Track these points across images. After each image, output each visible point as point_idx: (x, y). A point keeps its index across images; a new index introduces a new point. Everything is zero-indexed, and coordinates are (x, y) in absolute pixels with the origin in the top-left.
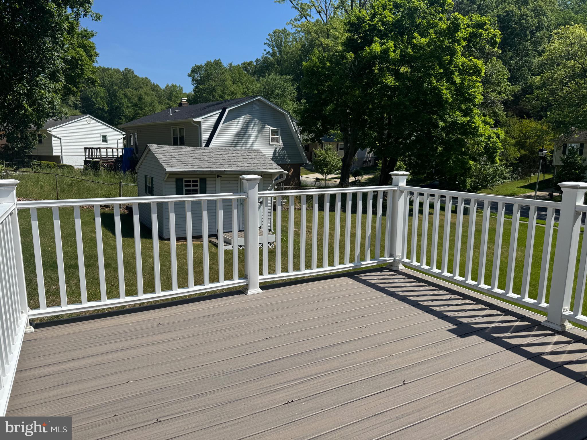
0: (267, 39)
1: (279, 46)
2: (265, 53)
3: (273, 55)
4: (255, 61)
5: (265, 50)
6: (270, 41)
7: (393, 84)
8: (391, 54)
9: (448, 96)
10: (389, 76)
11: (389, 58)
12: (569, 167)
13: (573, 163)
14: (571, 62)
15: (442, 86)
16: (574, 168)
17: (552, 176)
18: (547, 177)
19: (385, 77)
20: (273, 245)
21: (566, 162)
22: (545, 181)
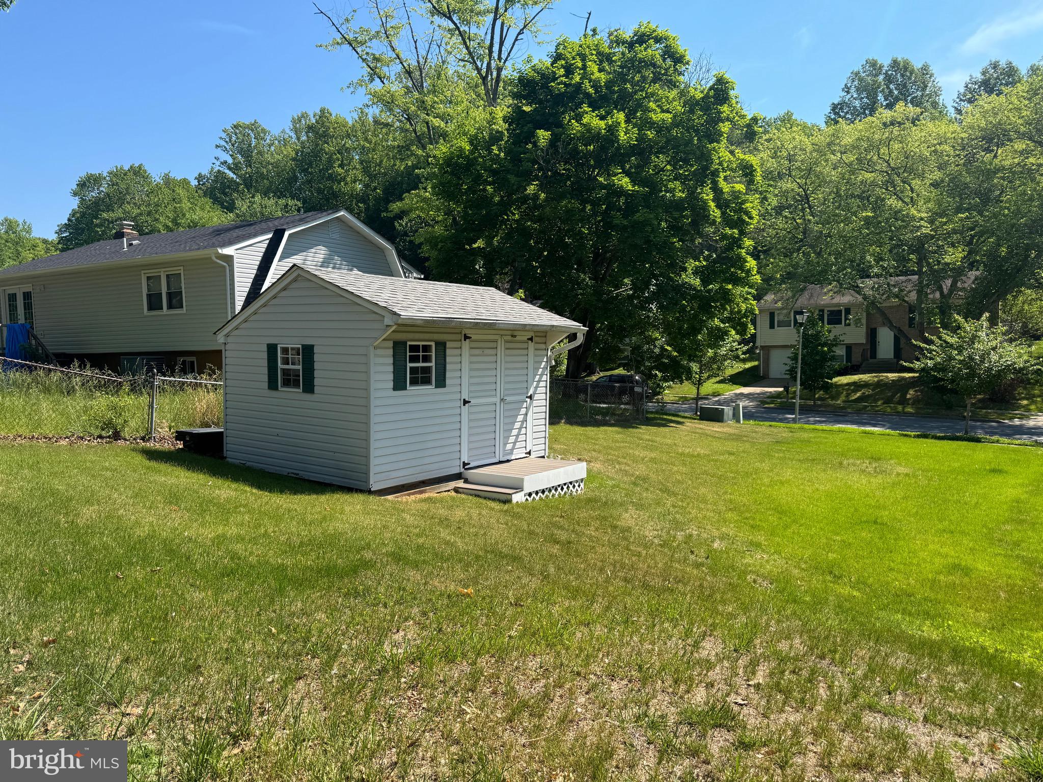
0: (221, 138)
1: (247, 153)
2: (218, 163)
3: (235, 168)
4: (196, 178)
5: (216, 158)
6: (226, 142)
7: (630, 187)
8: (622, 134)
9: (715, 213)
10: (620, 173)
11: (618, 142)
12: (811, 342)
13: (817, 336)
14: (787, 184)
15: (707, 195)
16: (820, 344)
17: (756, 363)
18: (748, 365)
19: (615, 176)
20: (582, 485)
21: (805, 336)
22: (746, 371)
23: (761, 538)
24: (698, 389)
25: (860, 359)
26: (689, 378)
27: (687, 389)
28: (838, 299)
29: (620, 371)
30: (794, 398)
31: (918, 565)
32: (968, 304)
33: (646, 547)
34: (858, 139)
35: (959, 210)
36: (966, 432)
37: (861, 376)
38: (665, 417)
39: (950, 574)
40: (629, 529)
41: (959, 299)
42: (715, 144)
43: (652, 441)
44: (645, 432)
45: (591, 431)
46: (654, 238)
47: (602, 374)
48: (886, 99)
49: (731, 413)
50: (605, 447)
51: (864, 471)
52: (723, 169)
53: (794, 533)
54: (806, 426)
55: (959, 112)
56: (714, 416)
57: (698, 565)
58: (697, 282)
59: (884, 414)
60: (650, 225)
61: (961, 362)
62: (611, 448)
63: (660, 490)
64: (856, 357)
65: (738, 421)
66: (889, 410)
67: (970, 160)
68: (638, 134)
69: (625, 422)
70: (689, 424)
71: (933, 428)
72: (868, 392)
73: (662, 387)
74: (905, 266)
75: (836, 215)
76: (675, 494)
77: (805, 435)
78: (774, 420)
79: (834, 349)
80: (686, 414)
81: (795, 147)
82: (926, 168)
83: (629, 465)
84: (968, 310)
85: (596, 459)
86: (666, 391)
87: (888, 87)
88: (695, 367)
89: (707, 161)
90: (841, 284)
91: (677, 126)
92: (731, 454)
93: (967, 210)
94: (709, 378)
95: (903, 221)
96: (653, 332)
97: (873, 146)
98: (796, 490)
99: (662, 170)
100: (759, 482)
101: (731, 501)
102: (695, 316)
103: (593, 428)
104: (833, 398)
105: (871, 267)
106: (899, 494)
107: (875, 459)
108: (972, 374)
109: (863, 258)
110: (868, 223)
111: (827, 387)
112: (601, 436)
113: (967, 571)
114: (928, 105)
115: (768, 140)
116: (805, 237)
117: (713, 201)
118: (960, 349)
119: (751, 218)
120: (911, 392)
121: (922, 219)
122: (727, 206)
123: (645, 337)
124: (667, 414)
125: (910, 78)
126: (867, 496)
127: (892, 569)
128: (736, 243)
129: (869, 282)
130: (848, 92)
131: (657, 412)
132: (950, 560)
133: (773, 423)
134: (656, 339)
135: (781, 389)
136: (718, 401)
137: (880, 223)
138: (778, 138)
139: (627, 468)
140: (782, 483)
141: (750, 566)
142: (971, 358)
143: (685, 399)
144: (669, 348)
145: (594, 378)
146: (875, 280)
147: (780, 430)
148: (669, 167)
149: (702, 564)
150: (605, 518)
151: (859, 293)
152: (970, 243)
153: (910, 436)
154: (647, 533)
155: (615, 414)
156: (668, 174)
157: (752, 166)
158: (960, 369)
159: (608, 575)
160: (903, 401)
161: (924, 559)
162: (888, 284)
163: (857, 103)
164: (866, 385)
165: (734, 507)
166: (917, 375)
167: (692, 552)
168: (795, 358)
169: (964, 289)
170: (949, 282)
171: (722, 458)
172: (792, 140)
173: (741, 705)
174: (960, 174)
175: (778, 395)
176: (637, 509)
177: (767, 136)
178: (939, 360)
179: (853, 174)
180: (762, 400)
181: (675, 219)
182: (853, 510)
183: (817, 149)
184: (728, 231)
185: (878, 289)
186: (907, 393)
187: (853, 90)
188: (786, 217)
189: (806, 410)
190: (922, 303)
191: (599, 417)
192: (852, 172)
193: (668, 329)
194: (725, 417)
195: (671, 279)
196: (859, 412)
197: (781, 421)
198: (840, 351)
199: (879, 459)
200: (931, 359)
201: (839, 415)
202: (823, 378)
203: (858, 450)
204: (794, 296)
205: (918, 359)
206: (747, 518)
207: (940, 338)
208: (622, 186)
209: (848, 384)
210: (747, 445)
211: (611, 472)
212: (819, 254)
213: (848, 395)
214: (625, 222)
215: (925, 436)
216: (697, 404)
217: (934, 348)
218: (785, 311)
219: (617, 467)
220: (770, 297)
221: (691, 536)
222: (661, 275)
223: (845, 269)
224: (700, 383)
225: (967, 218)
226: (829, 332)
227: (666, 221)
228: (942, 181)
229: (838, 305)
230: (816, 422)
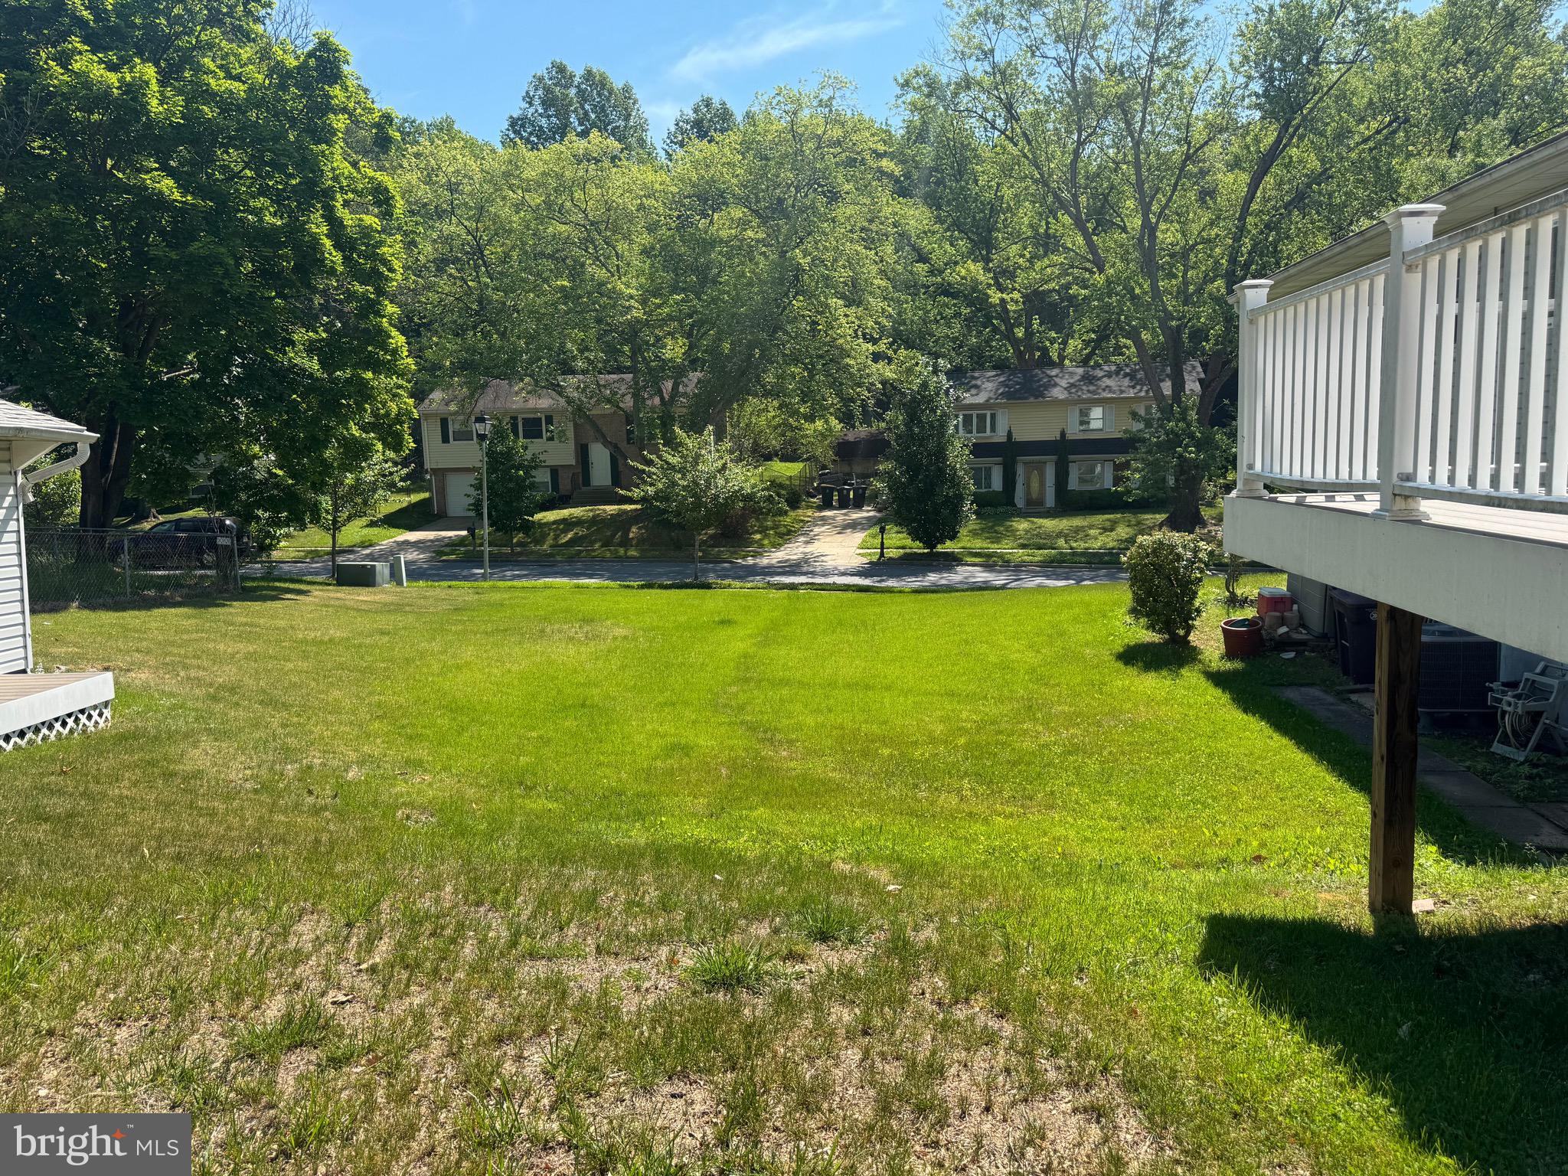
7: (177, 196)
8: (154, 102)
9: (334, 257)
10: (156, 169)
11: (148, 112)
12: (499, 462)
13: (509, 454)
14: (450, 227)
15: (318, 227)
16: (513, 467)
17: (427, 495)
18: (415, 498)
19: (148, 172)
20: (107, 713)
21: (491, 454)
22: (412, 507)
23: (422, 752)
24: (334, 537)
25: (569, 487)
26: (316, 519)
27: (315, 538)
28: (533, 402)
29: (198, 513)
30: (481, 545)
31: (633, 752)
32: (692, 414)
33: (228, 798)
34: (544, 174)
35: (675, 289)
36: (696, 578)
37: (572, 510)
38: (278, 584)
39: (668, 756)
40: (197, 775)
41: (680, 409)
42: (324, 146)
43: (251, 625)
44: (239, 612)
45: (133, 618)
46: (231, 286)
47: (161, 519)
48: (581, 124)
49: (387, 572)
50: (160, 643)
51: (571, 639)
52: (341, 188)
53: (471, 737)
54: (501, 584)
55: (669, 156)
56: (362, 578)
57: (316, 811)
58: (314, 365)
59: (603, 560)
60: (220, 264)
61: (684, 488)
62: (173, 644)
63: (261, 702)
64: (565, 485)
65: (400, 583)
66: (608, 555)
67: (683, 223)
68: (185, 107)
69: (201, 598)
70: (317, 592)
71: (661, 575)
72: (581, 531)
73: (273, 537)
74: (616, 360)
75: (523, 280)
76: (286, 706)
77: (496, 596)
78: (455, 578)
79: (533, 473)
80: (319, 579)
81: (458, 171)
82: (632, 228)
83: (204, 669)
84: (692, 422)
85: (141, 665)
86: (282, 544)
87: (583, 108)
88: (326, 502)
89: (313, 172)
90: (536, 381)
91: (258, 106)
92: (383, 633)
93: (684, 290)
94: (349, 519)
95: (610, 298)
96: (248, 445)
97: (564, 187)
98: (478, 675)
99: (237, 175)
100: (425, 670)
101: (379, 705)
102: (315, 420)
103: (137, 613)
104: (537, 542)
105: (574, 358)
106: (615, 663)
107: (587, 620)
108: (698, 505)
109: (563, 345)
110: (566, 297)
111: (527, 527)
112: (154, 625)
113: (686, 750)
114: (633, 141)
115: (417, 155)
116: (482, 309)
117: (327, 236)
118: (683, 471)
119: (392, 270)
120: (634, 529)
121: (632, 297)
122: (353, 249)
123: (235, 454)
124: (280, 580)
125: (608, 100)
126: (575, 671)
127: (600, 764)
128: (371, 308)
129: (573, 380)
130: (531, 104)
131: (262, 579)
132: (670, 740)
133: (453, 583)
134: (255, 457)
135: (464, 533)
136: (371, 554)
137: (581, 297)
138: (432, 154)
139: (201, 673)
140: (458, 667)
141: (402, 796)
142: (696, 484)
143: (315, 555)
144: (280, 472)
145: (146, 526)
146: (581, 377)
147: (462, 591)
148: (248, 173)
149: (325, 808)
150: (152, 763)
151: (560, 394)
152: (689, 335)
153: (633, 587)
154: (233, 776)
155: (182, 586)
156: (248, 182)
157: (386, 190)
158: (685, 498)
159: (143, 856)
160: (625, 543)
161: (640, 744)
162: (598, 385)
163: (544, 122)
164: (578, 522)
165: (383, 713)
166: (639, 507)
167: (310, 792)
168: (479, 487)
169: (685, 395)
170: (668, 385)
171: (368, 641)
172: (452, 160)
173: (343, 1003)
174: (673, 241)
175: (461, 542)
176: (216, 740)
177: (415, 149)
178: (660, 486)
179: (542, 223)
180: (438, 549)
181: (267, 259)
182: (554, 693)
183: (489, 178)
184: (359, 288)
185: (584, 390)
186: (629, 530)
187: (537, 102)
188: (451, 275)
189: (500, 562)
190: (639, 411)
191: (152, 593)
192: (540, 220)
193: (275, 441)
194: (378, 579)
195: (270, 358)
196: (571, 559)
197: (466, 578)
198: (542, 476)
199: (592, 621)
200: (651, 485)
201: (545, 565)
202: (521, 514)
203: (567, 611)
204: (472, 395)
205: (637, 486)
206: (403, 727)
207: (660, 457)
208: (161, 193)
209: (555, 522)
210: (411, 618)
211: (170, 683)
212: (503, 335)
213: (556, 538)
214: (174, 256)
215: (650, 586)
216: (334, 561)
217: (654, 470)
218: (461, 418)
219: (182, 674)
220: (437, 395)
221: (310, 767)
222: (250, 349)
223: (540, 359)
224: (335, 527)
225: (683, 300)
226: (526, 448)
227: (252, 261)
228: (653, 248)
229: (535, 410)
230: (514, 578)
